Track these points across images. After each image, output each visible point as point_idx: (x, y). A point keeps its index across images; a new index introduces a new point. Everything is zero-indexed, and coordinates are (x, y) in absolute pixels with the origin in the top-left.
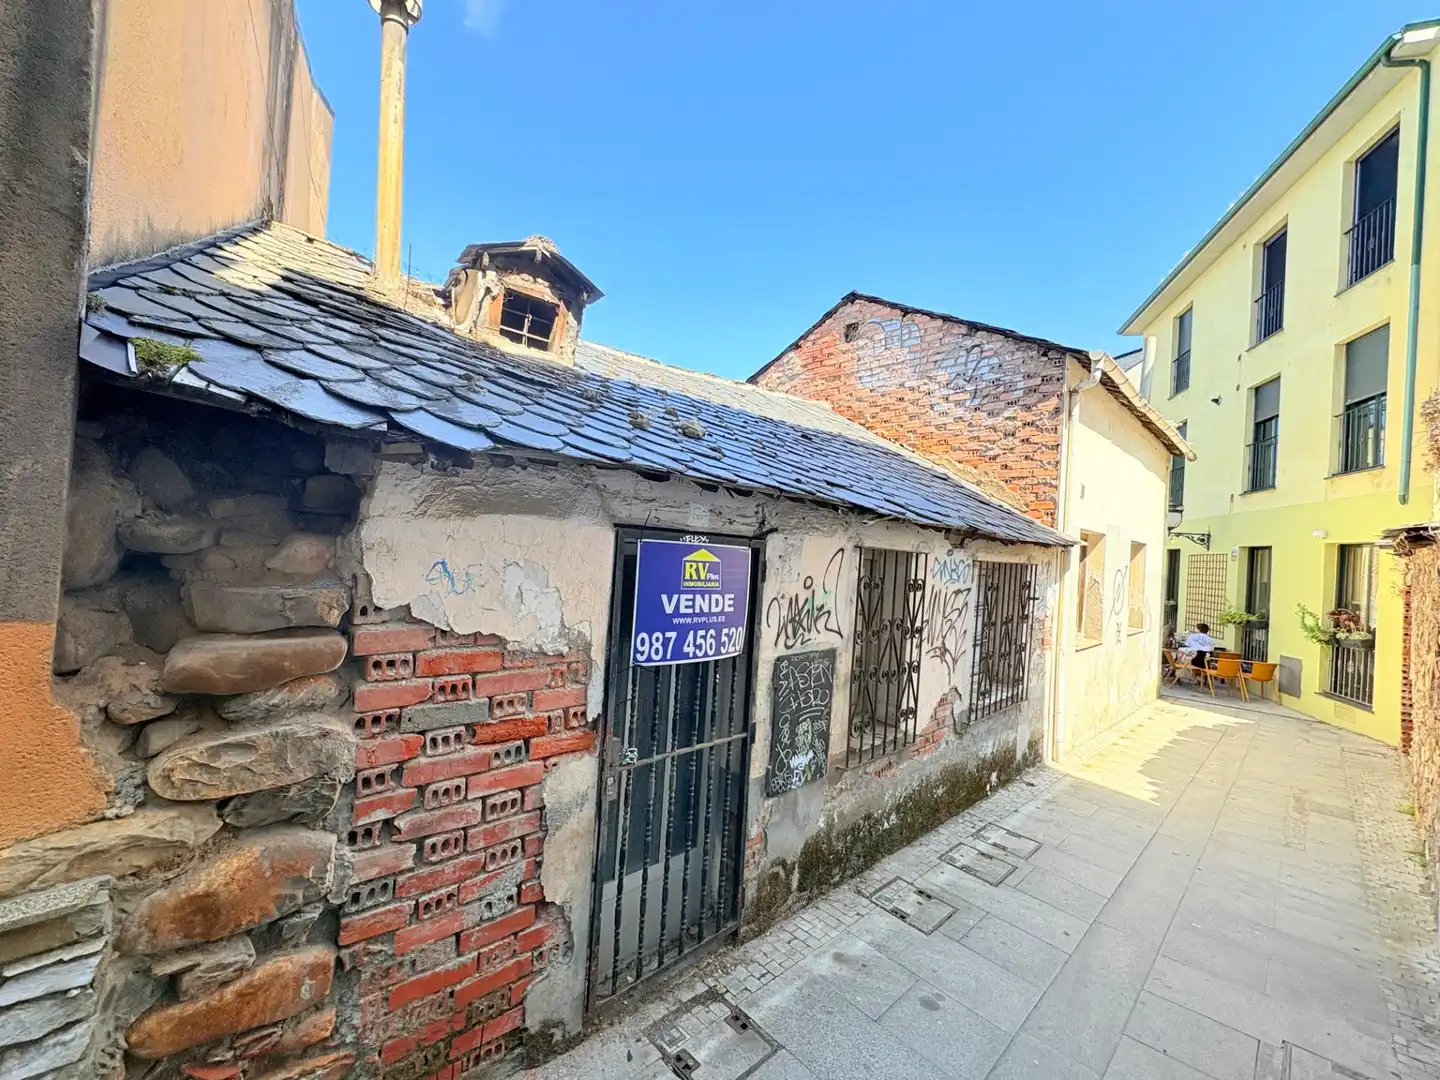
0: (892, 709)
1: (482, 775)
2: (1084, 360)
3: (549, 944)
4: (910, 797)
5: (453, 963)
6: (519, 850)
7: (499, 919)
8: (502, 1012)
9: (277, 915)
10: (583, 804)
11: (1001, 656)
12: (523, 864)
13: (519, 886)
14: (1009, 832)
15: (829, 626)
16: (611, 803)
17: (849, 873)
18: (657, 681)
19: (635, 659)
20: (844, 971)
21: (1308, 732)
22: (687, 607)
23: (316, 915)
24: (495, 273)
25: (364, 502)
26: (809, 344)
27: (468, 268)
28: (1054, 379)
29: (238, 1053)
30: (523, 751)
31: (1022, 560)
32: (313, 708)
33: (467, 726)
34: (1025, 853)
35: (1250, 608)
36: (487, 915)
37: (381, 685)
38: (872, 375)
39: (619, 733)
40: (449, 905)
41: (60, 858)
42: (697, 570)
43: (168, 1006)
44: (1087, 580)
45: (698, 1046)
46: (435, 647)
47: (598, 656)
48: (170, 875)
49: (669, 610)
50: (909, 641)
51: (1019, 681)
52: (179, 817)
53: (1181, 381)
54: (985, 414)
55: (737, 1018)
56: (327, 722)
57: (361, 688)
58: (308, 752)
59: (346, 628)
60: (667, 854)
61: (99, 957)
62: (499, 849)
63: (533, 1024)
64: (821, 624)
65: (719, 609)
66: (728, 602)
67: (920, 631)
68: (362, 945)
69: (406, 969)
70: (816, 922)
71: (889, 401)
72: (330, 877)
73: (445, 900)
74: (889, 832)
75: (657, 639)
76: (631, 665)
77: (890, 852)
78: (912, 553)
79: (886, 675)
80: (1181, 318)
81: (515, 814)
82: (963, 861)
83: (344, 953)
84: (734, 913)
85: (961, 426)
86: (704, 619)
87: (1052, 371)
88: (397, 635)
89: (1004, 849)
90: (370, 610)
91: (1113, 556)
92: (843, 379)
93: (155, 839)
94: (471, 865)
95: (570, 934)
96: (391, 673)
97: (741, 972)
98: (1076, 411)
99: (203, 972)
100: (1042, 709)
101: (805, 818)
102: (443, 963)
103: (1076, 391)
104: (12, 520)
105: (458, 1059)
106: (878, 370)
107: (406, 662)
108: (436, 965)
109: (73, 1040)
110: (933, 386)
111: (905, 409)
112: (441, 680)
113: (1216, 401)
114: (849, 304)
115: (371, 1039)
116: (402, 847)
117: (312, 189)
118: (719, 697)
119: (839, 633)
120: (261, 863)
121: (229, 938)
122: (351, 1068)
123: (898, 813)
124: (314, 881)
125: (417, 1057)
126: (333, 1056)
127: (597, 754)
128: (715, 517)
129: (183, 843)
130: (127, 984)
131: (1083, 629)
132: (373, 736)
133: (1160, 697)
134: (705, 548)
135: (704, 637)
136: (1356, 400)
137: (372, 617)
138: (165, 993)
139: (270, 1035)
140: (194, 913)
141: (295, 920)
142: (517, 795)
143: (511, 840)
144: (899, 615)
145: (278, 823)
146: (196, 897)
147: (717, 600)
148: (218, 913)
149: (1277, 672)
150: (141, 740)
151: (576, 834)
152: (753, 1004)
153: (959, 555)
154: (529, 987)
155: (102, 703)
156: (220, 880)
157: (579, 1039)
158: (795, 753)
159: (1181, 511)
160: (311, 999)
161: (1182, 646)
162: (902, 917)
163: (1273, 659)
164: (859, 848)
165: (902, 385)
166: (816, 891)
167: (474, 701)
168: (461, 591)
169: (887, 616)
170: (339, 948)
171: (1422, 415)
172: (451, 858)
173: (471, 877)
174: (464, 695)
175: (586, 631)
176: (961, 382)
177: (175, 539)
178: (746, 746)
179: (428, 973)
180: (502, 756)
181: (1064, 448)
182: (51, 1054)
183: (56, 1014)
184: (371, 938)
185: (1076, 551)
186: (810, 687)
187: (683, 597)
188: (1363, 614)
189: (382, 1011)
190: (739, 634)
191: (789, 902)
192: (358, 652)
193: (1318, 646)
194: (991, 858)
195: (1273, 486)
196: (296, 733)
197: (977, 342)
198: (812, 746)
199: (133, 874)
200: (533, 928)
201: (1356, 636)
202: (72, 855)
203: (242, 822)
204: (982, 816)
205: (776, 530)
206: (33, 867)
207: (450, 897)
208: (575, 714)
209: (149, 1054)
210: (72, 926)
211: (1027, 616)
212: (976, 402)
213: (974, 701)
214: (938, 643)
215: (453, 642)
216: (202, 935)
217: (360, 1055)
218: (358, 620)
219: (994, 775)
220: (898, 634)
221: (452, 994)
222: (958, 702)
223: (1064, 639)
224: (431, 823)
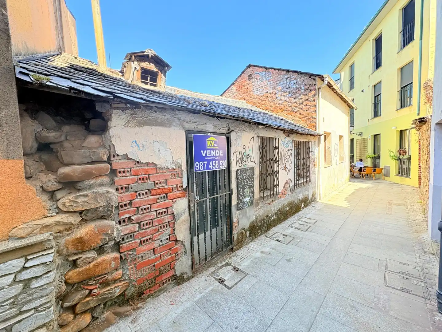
0: (272, 185)
1: (155, 204)
2: (322, 78)
3: (180, 252)
4: (279, 210)
5: (153, 257)
6: (168, 226)
7: (165, 245)
8: (169, 271)
9: (101, 244)
10: (185, 212)
11: (303, 169)
12: (170, 229)
13: (169, 236)
14: (308, 218)
15: (251, 160)
16: (193, 211)
17: (263, 232)
18: (202, 177)
19: (195, 170)
20: (264, 255)
21: (392, 186)
22: (209, 154)
23: (113, 244)
24: (137, 62)
25: (109, 123)
26: (237, 83)
27: (128, 61)
28: (313, 85)
29: (96, 282)
30: (166, 197)
31: (307, 140)
32: (103, 185)
33: (149, 190)
34: (313, 223)
35: (375, 153)
36: (161, 244)
37: (122, 178)
38: (257, 91)
39: (193, 192)
40: (150, 241)
41: (37, 227)
42: (211, 143)
43: (75, 269)
44: (326, 148)
45: (225, 276)
46: (136, 167)
47: (184, 169)
48: (69, 233)
49: (204, 155)
50: (275, 164)
51: (308, 176)
52: (69, 216)
53: (352, 86)
54: (293, 98)
55: (235, 269)
56: (108, 189)
57: (116, 179)
58: (104, 197)
59: (109, 161)
60: (211, 228)
61: (54, 254)
62: (162, 225)
63: (178, 273)
64: (249, 159)
65: (218, 155)
66: (221, 153)
67: (278, 161)
68: (127, 252)
69: (140, 259)
70: (255, 245)
71: (263, 98)
72: (115, 233)
73: (149, 240)
74: (274, 220)
75: (201, 164)
76: (194, 172)
77: (274, 226)
78: (274, 138)
79: (269, 174)
80: (351, 66)
81: (166, 215)
82: (295, 227)
83: (122, 255)
84: (231, 243)
85: (286, 103)
86: (214, 158)
87: (312, 82)
88: (124, 163)
89: (307, 222)
90: (116, 156)
91: (334, 139)
92: (249, 92)
93: (64, 222)
94: (155, 230)
95: (185, 249)
96: (124, 174)
97: (235, 258)
98: (320, 94)
99: (83, 259)
100: (315, 185)
101: (249, 217)
102: (151, 257)
103: (320, 88)
104: (5, 129)
105: (158, 283)
106: (260, 88)
107: (128, 171)
108: (149, 258)
109: (50, 276)
110: (276, 92)
111: (269, 100)
112: (139, 177)
113: (362, 91)
114: (249, 68)
115: (133, 278)
116: (134, 225)
117: (72, 45)
118: (221, 181)
119: (255, 162)
120: (95, 229)
121: (89, 251)
122: (128, 286)
123: (276, 215)
124: (111, 234)
125: (147, 283)
126: (123, 283)
127: (187, 198)
128: (214, 128)
129: (71, 223)
130: (62, 263)
131: (326, 162)
132: (122, 193)
133: (350, 181)
134: (213, 137)
135: (215, 163)
136: (404, 86)
137: (116, 158)
138: (73, 266)
139: (104, 277)
140: (78, 243)
141: (107, 245)
142: (166, 210)
143: (165, 223)
144: (271, 157)
145: (98, 219)
146: (78, 238)
147: (218, 152)
148: (85, 243)
149: (383, 171)
150: (54, 196)
151: (184, 221)
152: (239, 265)
153: (288, 139)
154: (176, 264)
155: (41, 185)
156: (84, 233)
157: (192, 277)
158: (244, 198)
159: (353, 126)
160: (115, 267)
161: (355, 166)
162: (279, 241)
163: (382, 167)
164: (265, 225)
165: (267, 92)
166: (254, 237)
167: (149, 183)
168: (142, 150)
169: (268, 157)
170: (121, 253)
171: (423, 87)
172: (149, 228)
173: (155, 233)
174: (146, 181)
175: (180, 162)
176: (285, 89)
177: (54, 137)
178: (230, 195)
179: (147, 260)
180: (160, 199)
181: (317, 106)
182: (45, 280)
183: (44, 269)
184: (129, 250)
185: (323, 137)
186: (247, 178)
187: (208, 151)
188: (407, 150)
189: (135, 270)
190: (225, 162)
191: (247, 240)
192: (114, 168)
193: (395, 161)
194: (303, 225)
195: (380, 115)
196: (99, 192)
197: (289, 76)
198: (249, 196)
199: (58, 232)
200: (175, 247)
201: (406, 157)
202: (40, 227)
203: (87, 218)
204: (300, 215)
205: (233, 131)
206: (30, 230)
207: (150, 239)
208: (180, 187)
209: (72, 282)
210: (44, 245)
211: (309, 157)
212: (290, 95)
213: (296, 183)
214: (284, 166)
215: (141, 165)
216: (81, 249)
217: (130, 282)
218: (112, 159)
219: (303, 204)
220: (272, 162)
221: (154, 266)
222: (291, 183)
223: (320, 164)
224: (142, 218)
